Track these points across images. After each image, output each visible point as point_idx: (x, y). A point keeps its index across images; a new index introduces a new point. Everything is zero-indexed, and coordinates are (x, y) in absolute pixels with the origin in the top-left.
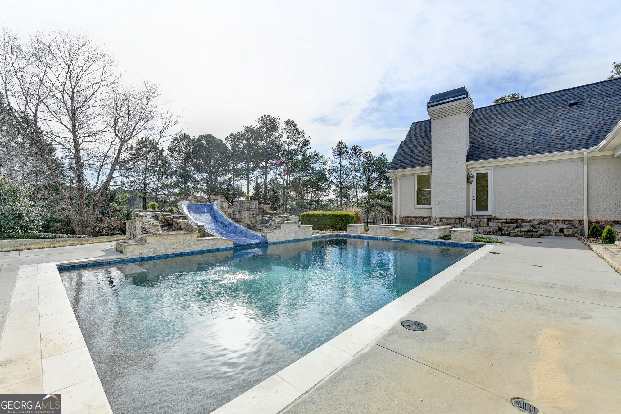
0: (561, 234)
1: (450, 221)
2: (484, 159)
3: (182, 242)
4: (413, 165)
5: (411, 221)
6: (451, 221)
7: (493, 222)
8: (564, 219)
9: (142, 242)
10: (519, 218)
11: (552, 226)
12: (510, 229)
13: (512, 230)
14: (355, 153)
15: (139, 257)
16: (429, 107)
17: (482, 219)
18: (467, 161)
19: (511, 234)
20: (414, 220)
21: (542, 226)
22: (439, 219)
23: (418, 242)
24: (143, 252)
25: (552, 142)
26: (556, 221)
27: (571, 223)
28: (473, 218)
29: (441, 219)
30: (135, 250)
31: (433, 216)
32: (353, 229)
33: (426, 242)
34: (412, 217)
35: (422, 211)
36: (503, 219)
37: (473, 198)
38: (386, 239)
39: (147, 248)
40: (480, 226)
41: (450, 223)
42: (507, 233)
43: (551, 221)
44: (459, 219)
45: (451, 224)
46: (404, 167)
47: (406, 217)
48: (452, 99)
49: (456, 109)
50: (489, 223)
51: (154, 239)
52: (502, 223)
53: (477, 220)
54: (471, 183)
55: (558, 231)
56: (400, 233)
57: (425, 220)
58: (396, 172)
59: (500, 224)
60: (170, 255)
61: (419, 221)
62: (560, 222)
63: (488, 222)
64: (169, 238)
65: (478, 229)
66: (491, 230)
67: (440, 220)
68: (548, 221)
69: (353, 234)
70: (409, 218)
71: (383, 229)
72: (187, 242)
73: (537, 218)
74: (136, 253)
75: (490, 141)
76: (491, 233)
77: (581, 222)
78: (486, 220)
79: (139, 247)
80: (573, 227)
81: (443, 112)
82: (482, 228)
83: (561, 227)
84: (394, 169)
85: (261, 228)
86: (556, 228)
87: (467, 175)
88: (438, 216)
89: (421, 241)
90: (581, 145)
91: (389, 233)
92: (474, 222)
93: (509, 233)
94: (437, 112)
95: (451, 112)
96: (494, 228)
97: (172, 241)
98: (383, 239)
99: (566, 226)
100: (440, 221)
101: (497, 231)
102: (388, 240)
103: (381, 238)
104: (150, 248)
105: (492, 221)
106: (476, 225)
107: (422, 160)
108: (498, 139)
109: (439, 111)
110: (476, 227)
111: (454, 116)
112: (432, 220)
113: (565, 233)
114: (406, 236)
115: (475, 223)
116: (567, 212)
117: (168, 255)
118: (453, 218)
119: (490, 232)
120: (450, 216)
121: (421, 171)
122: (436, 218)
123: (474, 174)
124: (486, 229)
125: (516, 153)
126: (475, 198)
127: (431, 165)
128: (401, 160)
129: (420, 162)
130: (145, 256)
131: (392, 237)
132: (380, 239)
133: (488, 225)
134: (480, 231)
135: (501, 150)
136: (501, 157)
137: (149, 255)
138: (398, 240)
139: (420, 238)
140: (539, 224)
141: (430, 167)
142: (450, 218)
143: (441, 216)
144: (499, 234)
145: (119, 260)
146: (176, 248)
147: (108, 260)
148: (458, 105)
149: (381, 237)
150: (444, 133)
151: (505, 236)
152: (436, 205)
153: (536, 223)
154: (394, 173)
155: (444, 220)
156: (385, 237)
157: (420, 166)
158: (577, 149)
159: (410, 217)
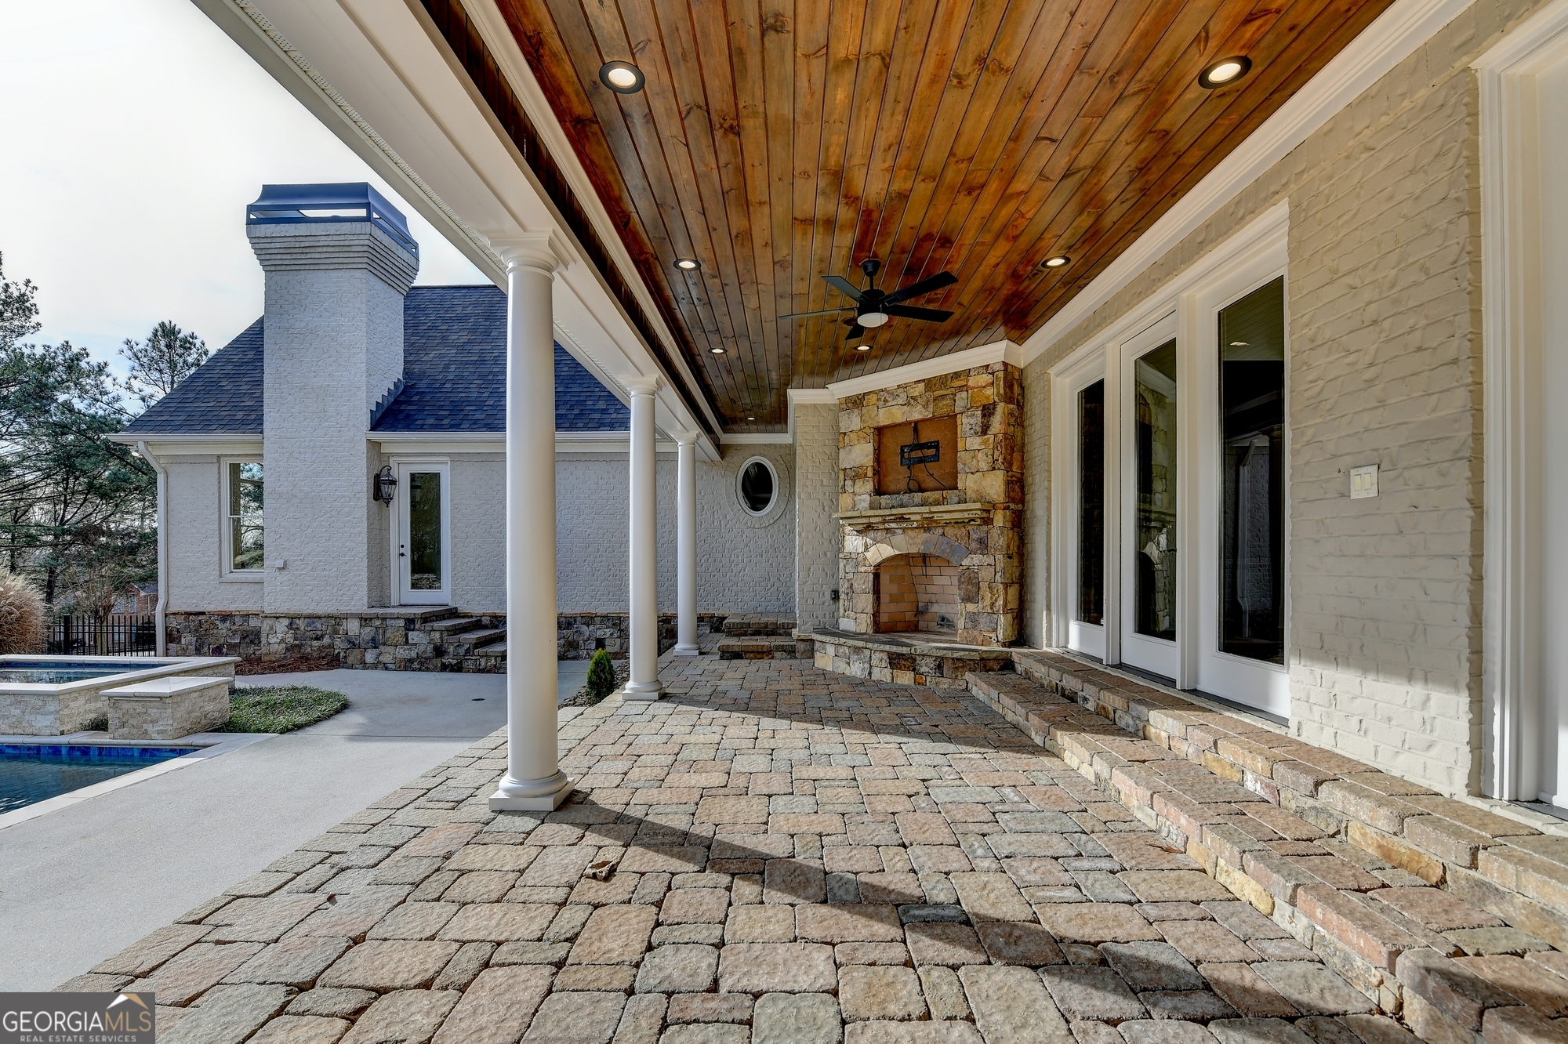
1: (319, 626)
2: (427, 428)
5: (205, 626)
6: (324, 628)
7: (419, 630)
8: (605, 612)
11: (581, 633)
12: (462, 651)
13: (468, 651)
16: (249, 222)
17: (392, 621)
18: (373, 428)
19: (465, 664)
20: (218, 622)
22: (286, 622)
25: (588, 403)
26: (589, 619)
27: (618, 623)
28: (366, 619)
29: (292, 618)
31: (270, 610)
34: (211, 614)
35: (242, 593)
36: (472, 617)
37: (402, 550)
40: (384, 644)
41: (319, 633)
42: (454, 662)
43: (579, 619)
45: (322, 636)
47: (189, 614)
49: (337, 249)
50: (410, 633)
52: (441, 632)
53: (378, 623)
54: (388, 504)
55: (593, 646)
57: (254, 623)
58: (141, 445)
59: (438, 635)
61: (234, 628)
62: (597, 620)
63: (408, 629)
65: (380, 654)
66: (413, 654)
67: (291, 624)
68: (572, 620)
70: (201, 617)
75: (461, 378)
76: (416, 665)
78: (402, 623)
80: (622, 633)
81: (296, 251)
82: (390, 649)
83: (599, 634)
86: (588, 639)
87: (377, 477)
88: (284, 608)
93: (461, 663)
94: (278, 245)
95: (323, 256)
96: (422, 648)
99: (608, 631)
100: (290, 626)
101: (429, 659)
105: (417, 626)
106: (373, 640)
108: (482, 377)
109: (286, 245)
110: (375, 647)
111: (334, 274)
112: (266, 625)
113: (607, 649)
115: (372, 634)
116: (611, 594)
118: (330, 616)
119: (411, 661)
120: (321, 610)
122: (278, 618)
123: (402, 475)
124: (403, 653)
125: (499, 422)
126: (407, 550)
127: (261, 431)
133: (407, 639)
134: (384, 659)
135: (474, 408)
141: (258, 438)
142: (320, 617)
143: (294, 609)
144: (436, 667)
148: (342, 238)
151: (450, 671)
152: (277, 573)
155: (302, 624)
159: (203, 613)
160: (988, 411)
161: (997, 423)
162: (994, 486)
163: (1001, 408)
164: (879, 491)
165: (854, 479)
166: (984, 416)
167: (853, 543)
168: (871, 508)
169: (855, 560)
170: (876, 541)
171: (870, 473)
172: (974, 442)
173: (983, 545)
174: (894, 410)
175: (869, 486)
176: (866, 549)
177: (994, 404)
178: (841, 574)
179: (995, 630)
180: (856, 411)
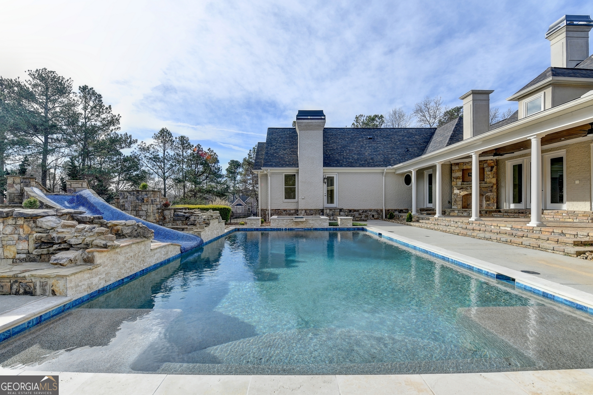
0: (373, 218)
1: (312, 212)
2: (333, 166)
3: (137, 255)
4: (282, 166)
5: (280, 213)
8: (374, 209)
9: (76, 265)
10: (352, 209)
11: (369, 214)
14: (183, 144)
15: (86, 294)
16: (297, 119)
20: (283, 212)
21: (364, 214)
23: (316, 229)
24: (92, 283)
25: (367, 160)
26: (370, 210)
27: (377, 211)
29: (306, 210)
30: (81, 281)
31: (300, 208)
32: (254, 222)
33: (322, 228)
35: (290, 205)
37: (325, 195)
38: (288, 229)
39: (97, 275)
40: (335, 215)
44: (319, 210)
45: (313, 214)
46: (275, 166)
47: (276, 210)
48: (312, 117)
51: (105, 256)
53: (333, 210)
54: (325, 184)
55: (371, 216)
56: (300, 223)
57: (292, 212)
58: (269, 170)
59: (347, 213)
60: (125, 280)
61: (287, 213)
62: (372, 211)
63: (340, 212)
64: (123, 252)
68: (367, 211)
69: (255, 227)
71: (285, 221)
72: (142, 254)
73: (361, 208)
74: (83, 287)
75: (333, 154)
77: (382, 211)
78: (339, 210)
79: (86, 275)
80: (378, 214)
83: (373, 214)
84: (266, 167)
85: (184, 227)
88: (303, 208)
89: (319, 228)
90: (382, 165)
91: (290, 224)
92: (331, 212)
97: (127, 255)
98: (286, 229)
99: (375, 213)
100: (305, 212)
102: (291, 230)
103: (284, 229)
104: (101, 274)
106: (332, 214)
107: (288, 161)
108: (337, 153)
112: (299, 212)
113: (375, 217)
114: (305, 225)
116: (375, 205)
117: (123, 280)
118: (315, 210)
120: (312, 208)
121: (290, 171)
122: (302, 210)
123: (327, 177)
125: (351, 165)
127: (298, 167)
128: (270, 159)
129: (288, 163)
130: (95, 289)
131: (294, 227)
132: (282, 230)
135: (341, 161)
136: (344, 167)
137: (101, 287)
138: (299, 229)
139: (317, 226)
140: (362, 212)
141: (297, 169)
142: (312, 210)
143: (306, 208)
145: (56, 309)
146: (131, 266)
147: (39, 313)
149: (284, 227)
150: (308, 143)
152: (302, 200)
153: (361, 212)
154: (267, 170)
155: (308, 211)
156: (287, 227)
157: (289, 167)
158: (382, 167)
159: (280, 209)
160: (492, 167)
161: (494, 169)
162: (494, 181)
163: (495, 167)
164: (463, 181)
165: (456, 179)
166: (491, 168)
167: (456, 191)
168: (461, 185)
169: (457, 195)
170: (463, 191)
171: (461, 178)
172: (489, 173)
173: (491, 191)
174: (468, 166)
175: (461, 180)
176: (460, 192)
177: (494, 166)
178: (453, 197)
179: (494, 206)
180: (457, 166)
